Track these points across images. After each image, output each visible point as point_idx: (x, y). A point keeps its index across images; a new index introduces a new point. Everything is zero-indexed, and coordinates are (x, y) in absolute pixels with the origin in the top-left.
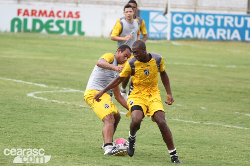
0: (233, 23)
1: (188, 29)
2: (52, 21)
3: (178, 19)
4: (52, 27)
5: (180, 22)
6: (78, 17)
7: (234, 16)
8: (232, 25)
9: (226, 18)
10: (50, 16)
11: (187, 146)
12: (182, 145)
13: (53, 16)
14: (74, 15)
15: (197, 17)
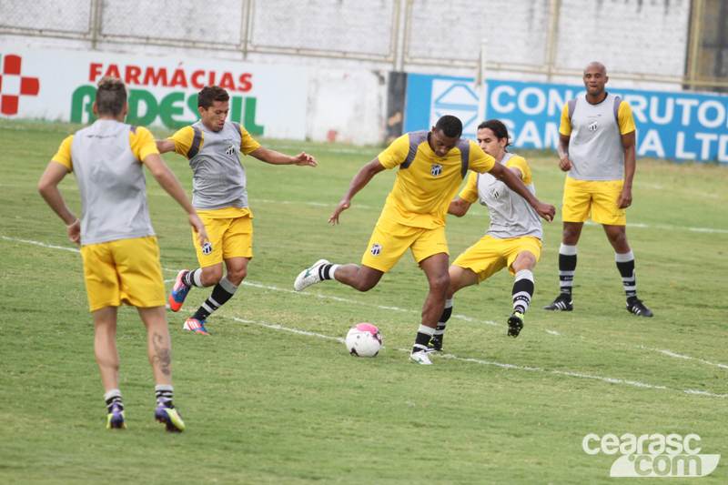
0: (647, 112)
1: (530, 126)
2: (180, 96)
3: (504, 99)
4: (180, 111)
5: (510, 107)
6: (249, 87)
7: (648, 95)
8: (642, 118)
9: (628, 99)
10: (174, 83)
11: (504, 431)
12: (492, 427)
13: (184, 83)
14: (237, 83)
15: (554, 94)
